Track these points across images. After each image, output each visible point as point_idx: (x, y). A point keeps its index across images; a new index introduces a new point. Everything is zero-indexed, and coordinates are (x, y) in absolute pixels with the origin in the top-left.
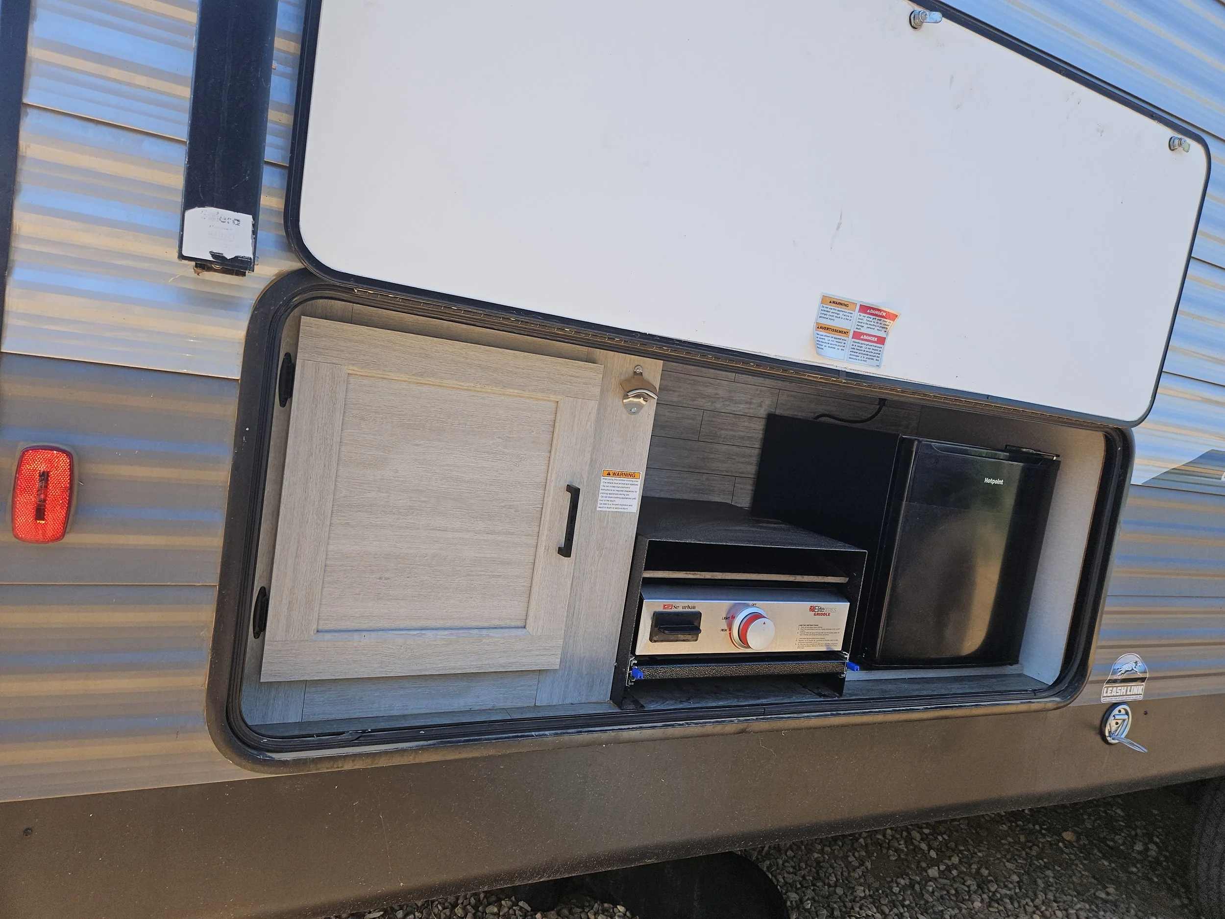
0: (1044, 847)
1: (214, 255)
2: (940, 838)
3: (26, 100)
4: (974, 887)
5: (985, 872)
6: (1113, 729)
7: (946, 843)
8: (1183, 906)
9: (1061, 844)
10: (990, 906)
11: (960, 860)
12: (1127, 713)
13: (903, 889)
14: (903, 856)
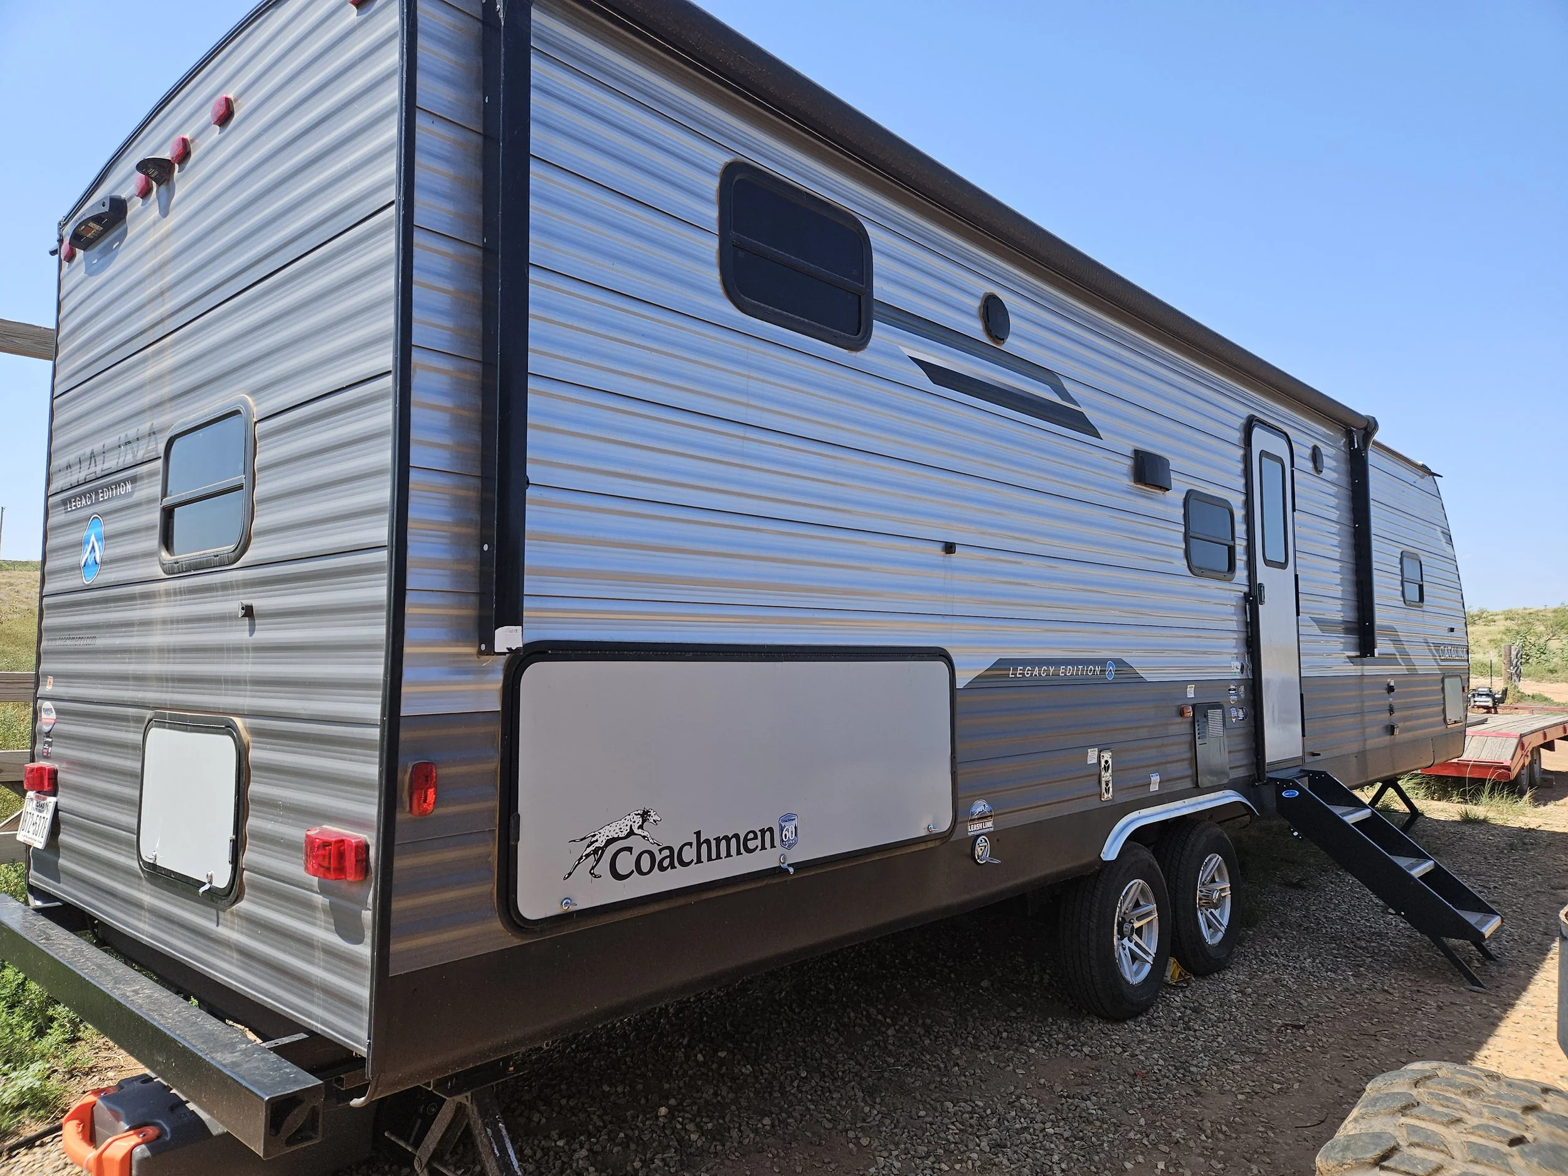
0: (968, 996)
1: (508, 649)
2: (892, 1009)
3: (407, 588)
4: (922, 1032)
5: (928, 1021)
6: (980, 854)
7: (897, 1011)
8: (1071, 1008)
9: (981, 991)
10: (936, 1041)
11: (909, 1020)
12: (986, 841)
13: (872, 1047)
14: (866, 1028)
